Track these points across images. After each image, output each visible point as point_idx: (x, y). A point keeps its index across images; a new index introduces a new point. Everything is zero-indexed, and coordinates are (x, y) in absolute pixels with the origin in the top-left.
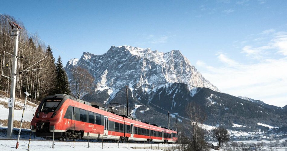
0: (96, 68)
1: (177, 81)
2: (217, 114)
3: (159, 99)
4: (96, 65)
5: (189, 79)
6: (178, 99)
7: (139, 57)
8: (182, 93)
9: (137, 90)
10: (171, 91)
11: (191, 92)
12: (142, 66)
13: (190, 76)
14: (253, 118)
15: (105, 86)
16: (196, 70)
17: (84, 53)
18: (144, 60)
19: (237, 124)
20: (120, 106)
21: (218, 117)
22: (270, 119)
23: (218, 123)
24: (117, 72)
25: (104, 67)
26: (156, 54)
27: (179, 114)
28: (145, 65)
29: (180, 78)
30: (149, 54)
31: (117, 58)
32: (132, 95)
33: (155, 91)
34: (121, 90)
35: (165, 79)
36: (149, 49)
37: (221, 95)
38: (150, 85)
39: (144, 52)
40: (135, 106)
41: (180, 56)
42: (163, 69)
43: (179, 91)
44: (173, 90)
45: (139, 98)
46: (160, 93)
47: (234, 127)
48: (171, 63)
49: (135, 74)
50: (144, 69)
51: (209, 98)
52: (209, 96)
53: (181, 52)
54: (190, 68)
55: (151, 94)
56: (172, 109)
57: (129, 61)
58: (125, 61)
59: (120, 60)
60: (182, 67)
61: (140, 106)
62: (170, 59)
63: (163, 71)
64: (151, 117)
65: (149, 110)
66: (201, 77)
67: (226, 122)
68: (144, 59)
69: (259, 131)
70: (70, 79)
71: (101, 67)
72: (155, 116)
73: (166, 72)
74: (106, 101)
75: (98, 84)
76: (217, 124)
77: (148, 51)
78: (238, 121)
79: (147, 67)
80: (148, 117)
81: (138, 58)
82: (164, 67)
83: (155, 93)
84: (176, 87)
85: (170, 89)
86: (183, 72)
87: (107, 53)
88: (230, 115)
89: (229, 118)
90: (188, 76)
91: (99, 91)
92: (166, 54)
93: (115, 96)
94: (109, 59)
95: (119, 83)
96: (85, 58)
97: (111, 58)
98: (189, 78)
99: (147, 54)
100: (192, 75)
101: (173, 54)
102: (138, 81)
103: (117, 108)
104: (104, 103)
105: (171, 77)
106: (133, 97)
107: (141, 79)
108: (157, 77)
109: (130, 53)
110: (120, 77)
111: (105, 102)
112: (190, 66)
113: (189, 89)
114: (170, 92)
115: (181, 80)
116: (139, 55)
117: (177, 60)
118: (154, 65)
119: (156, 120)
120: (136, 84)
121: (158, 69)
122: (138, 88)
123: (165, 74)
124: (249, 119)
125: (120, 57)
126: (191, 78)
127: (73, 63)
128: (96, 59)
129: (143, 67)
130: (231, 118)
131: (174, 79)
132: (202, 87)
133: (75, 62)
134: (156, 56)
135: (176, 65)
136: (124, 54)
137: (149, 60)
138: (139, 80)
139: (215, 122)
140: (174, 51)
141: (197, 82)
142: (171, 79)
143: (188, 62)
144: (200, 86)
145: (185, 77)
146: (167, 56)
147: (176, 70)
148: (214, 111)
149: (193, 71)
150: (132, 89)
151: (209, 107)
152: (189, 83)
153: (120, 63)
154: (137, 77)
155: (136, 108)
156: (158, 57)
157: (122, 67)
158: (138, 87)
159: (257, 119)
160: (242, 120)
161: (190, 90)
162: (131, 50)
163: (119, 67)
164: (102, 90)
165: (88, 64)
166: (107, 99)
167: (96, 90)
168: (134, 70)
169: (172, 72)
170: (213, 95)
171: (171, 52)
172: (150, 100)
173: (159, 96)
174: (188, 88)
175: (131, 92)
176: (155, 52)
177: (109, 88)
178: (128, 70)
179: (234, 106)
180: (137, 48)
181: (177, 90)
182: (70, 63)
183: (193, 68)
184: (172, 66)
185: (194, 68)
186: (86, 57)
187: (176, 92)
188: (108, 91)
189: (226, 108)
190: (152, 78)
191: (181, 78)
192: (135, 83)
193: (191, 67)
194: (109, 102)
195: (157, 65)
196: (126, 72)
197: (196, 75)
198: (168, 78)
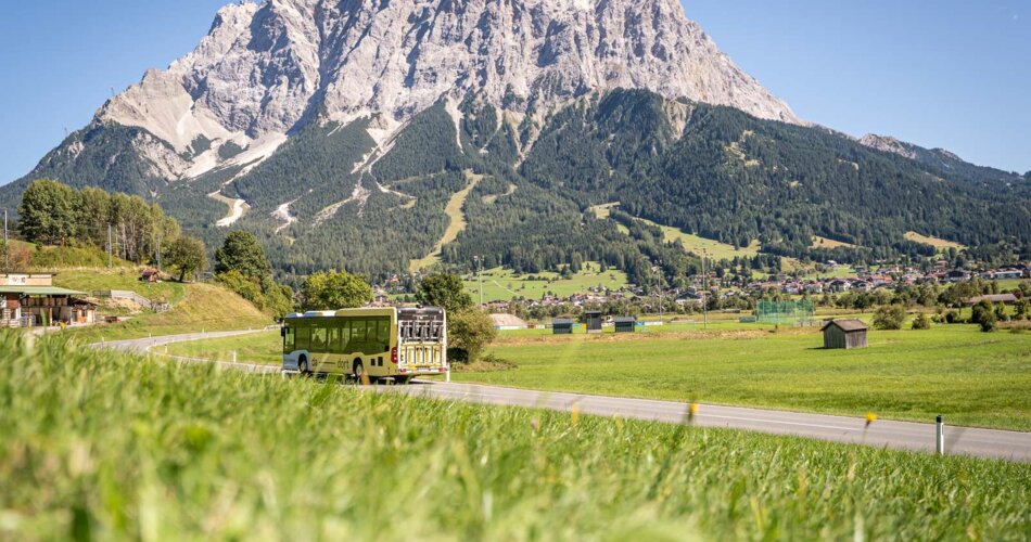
1: (626, 83)
2: (761, 204)
5: (673, 74)
9: (476, 119)
10: (602, 119)
11: (674, 124)
13: (679, 63)
14: (890, 213)
15: (359, 108)
16: (705, 37)
19: (827, 238)
20: (410, 180)
21: (761, 216)
22: (951, 219)
23: (760, 234)
27: (623, 206)
29: (637, 69)
32: (458, 136)
33: (542, 123)
34: (415, 119)
35: (581, 77)
37: (780, 134)
38: (526, 98)
40: (465, 177)
42: (575, 39)
45: (483, 151)
46: (559, 131)
47: (813, 247)
51: (734, 146)
52: (737, 137)
54: (679, 32)
55: (528, 132)
59: (410, 4)
61: (484, 179)
63: (573, 44)
64: (522, 217)
65: (515, 192)
67: (787, 232)
71: (340, 32)
72: (536, 214)
74: (361, 164)
75: (332, 99)
76: (757, 238)
78: (833, 227)
80: (508, 219)
82: (581, 29)
83: (541, 129)
84: (619, 105)
85: (599, 113)
86: (653, 47)
88: (808, 207)
89: (802, 216)
90: (670, 62)
91: (333, 124)
93: (393, 143)
98: (673, 68)
100: (687, 58)
102: (478, 85)
103: (399, 188)
104: (353, 171)
105: (605, 65)
106: (459, 144)
107: (490, 76)
111: (357, 166)
112: (679, 24)
113: (669, 110)
115: (642, 79)
120: (474, 95)
122: (478, 113)
123: (582, 58)
124: (874, 218)
126: (682, 71)
127: (235, 21)
129: (498, 31)
130: (808, 218)
131: (613, 74)
133: (243, 14)
135: (627, 22)
137: (521, 5)
138: (485, 84)
139: (746, 233)
141: (706, 82)
142: (605, 76)
143: (674, 5)
144: (718, 101)
145: (658, 67)
147: (624, 42)
148: (752, 192)
149: (689, 41)
150: (457, 116)
151: (731, 176)
152: (671, 90)
155: (470, 186)
158: (479, 106)
159: (901, 220)
160: (846, 225)
161: (670, 116)
164: (345, 119)
166: (366, 157)
167: (323, 122)
169: (612, 47)
170: (750, 133)
172: (522, 156)
173: (556, 141)
174: (663, 108)
175: (454, 129)
177: (373, 116)
179: (824, 173)
181: (622, 117)
182: (225, 19)
183: (693, 28)
184: (613, 21)
185: (697, 30)
188: (370, 125)
189: (793, 180)
190: (533, 74)
191: (642, 71)
192: (468, 94)
193: (683, 26)
194: (371, 167)
195: (551, 22)
197: (700, 59)
198: (592, 73)
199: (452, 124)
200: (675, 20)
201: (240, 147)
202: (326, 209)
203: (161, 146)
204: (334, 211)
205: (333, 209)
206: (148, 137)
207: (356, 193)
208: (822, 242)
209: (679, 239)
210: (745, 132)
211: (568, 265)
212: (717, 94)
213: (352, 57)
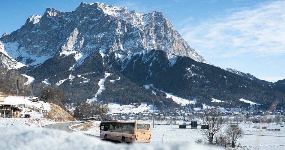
0: (62, 27)
1: (156, 48)
2: (196, 87)
3: (134, 67)
4: (62, 25)
5: (170, 46)
6: (154, 68)
7: (114, 17)
8: (160, 62)
9: (109, 56)
10: (148, 58)
11: (170, 61)
12: (117, 28)
13: (172, 43)
14: (236, 93)
15: (72, 50)
16: (180, 36)
17: (48, 9)
18: (119, 22)
19: (217, 99)
20: (87, 74)
21: (196, 91)
22: (254, 95)
23: (196, 96)
24: (87, 34)
25: (71, 27)
26: (134, 16)
27: (154, 85)
28: (120, 28)
29: (159, 44)
30: (126, 15)
31: (88, 17)
32: (103, 61)
33: (130, 59)
34: (90, 55)
35: (142, 45)
36: (126, 8)
37: (203, 66)
38: (125, 50)
39: (120, 11)
40: (105, 74)
41: (162, 19)
42: (141, 34)
43: (157, 59)
44: (150, 58)
45: (111, 66)
46: (135, 61)
47: (212, 102)
48: (150, 27)
49: (108, 38)
50: (119, 32)
51: (189, 69)
52: (190, 66)
53: (163, 14)
54: (172, 34)
55: (125, 61)
56: (147, 79)
57: (102, 22)
58: (97, 22)
59: (91, 19)
60: (164, 32)
61: (111, 75)
62: (150, 21)
63: (140, 35)
64: (122, 87)
65: (120, 79)
66: (185, 44)
67: (205, 96)
68: (119, 20)
69: (238, 108)
70: (30, 39)
71: (68, 26)
72: (126, 86)
73: (144, 37)
74: (72, 68)
75: (64, 47)
76: (195, 98)
77: (125, 11)
78: (218, 96)
79: (122, 29)
80: (118, 88)
81: (113, 19)
82: (142, 31)
83: (130, 61)
84: (154, 54)
85: (147, 57)
86: (164, 37)
87: (76, 10)
88: (211, 89)
89: (209, 92)
90: (169, 43)
91: (64, 55)
92: (146, 16)
93: (83, 62)
94: (78, 18)
95: (88, 47)
96: (49, 14)
97: (80, 16)
98: (170, 44)
99: (124, 14)
100: (174, 41)
101: (154, 15)
102: (110, 46)
103: (84, 76)
104: (69, 70)
105: (149, 42)
106: (103, 63)
107: (114, 43)
108: (133, 43)
109: (103, 12)
110: (90, 41)
111: (71, 68)
113: (169, 57)
114: (147, 60)
115: (160, 47)
116: (114, 15)
117: (158, 23)
118: (130, 28)
119: (127, 91)
120: (109, 49)
121: (134, 32)
122: (110, 54)
123: (143, 40)
124: (231, 93)
125: (91, 16)
126: (173, 46)
127: (34, 20)
128: (62, 17)
129: (117, 30)
130: (211, 92)
131: (152, 45)
133: (37, 19)
134: (134, 17)
135: (157, 29)
136: (96, 13)
137: (125, 22)
138: (112, 45)
139: (192, 96)
140: (155, 12)
141: (180, 49)
142: (150, 46)
143: (171, 26)
145: (166, 44)
146: (147, 18)
147: (155, 35)
148: (193, 83)
149: (175, 37)
150: (103, 55)
151: (187, 78)
152: (170, 51)
153: (90, 23)
154: (110, 41)
155: (106, 77)
156: (136, 19)
157: (93, 28)
158: (110, 52)
159: (239, 95)
160: (222, 95)
161: (169, 59)
162: (105, 9)
163: (90, 28)
164: (68, 54)
165: (52, 23)
166: (73, 66)
167: (61, 54)
168: (106, 33)
169: (152, 37)
170: (194, 65)
171: (152, 13)
172: (123, 68)
173: (134, 64)
174: (167, 56)
175: (102, 59)
176: (133, 12)
177: (77, 53)
178: (100, 32)
179: (216, 79)
180: (112, 7)
181: (155, 58)
182: (31, 20)
183: (176, 33)
184: (152, 30)
185: (178, 33)
186: (51, 14)
187: (154, 60)
188: (75, 56)
189: (207, 80)
190: (128, 43)
191: (161, 45)
192: (107, 48)
193: (174, 32)
194: (75, 69)
195: (134, 28)
196: (98, 34)
197: (178, 42)
198: (145, 44)
199: (101, 57)
200: (171, 30)
201: (33, 60)
202: (60, 81)
203: (7, 58)
204: (63, 82)
205: (62, 81)
206: (3, 55)
207: (70, 77)
208: (215, 100)
209: (171, 97)
210: (192, 65)
211: (137, 103)
212: (183, 53)
213: (71, 34)
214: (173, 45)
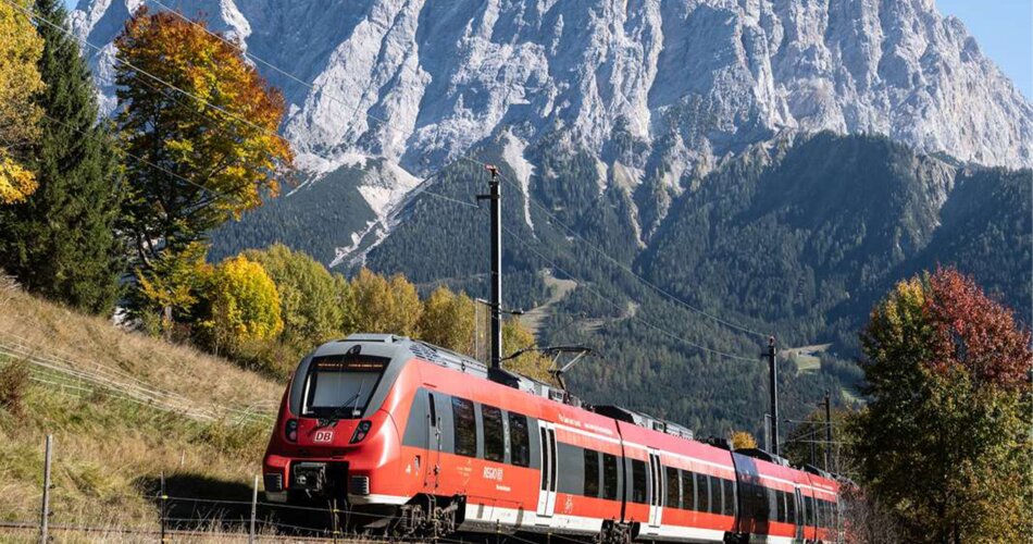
1: (834, 122)
12: (600, 13)
13: (931, 91)
15: (344, 148)
16: (975, 48)
29: (855, 99)
32: (526, 207)
35: (755, 109)
38: (653, 142)
40: (542, 284)
42: (743, 39)
45: (574, 236)
54: (930, 36)
60: (878, 26)
61: (577, 288)
63: (740, 49)
65: (637, 316)
66: (1006, 98)
73: (764, 60)
74: (347, 249)
75: (298, 131)
82: (752, 22)
86: (883, 60)
100: (945, 83)
106: (529, 221)
107: (588, 100)
111: (341, 253)
112: (929, 20)
115: (864, 116)
120: (558, 134)
122: (566, 166)
126: (938, 106)
129: (602, 23)
132: (1017, 167)
141: (980, 128)
144: (1001, 163)
149: (949, 52)
150: (524, 171)
152: (920, 138)
155: (551, 299)
158: (567, 154)
164: (319, 168)
166: (355, 238)
172: (647, 249)
174: (912, 171)
175: (520, 193)
177: (370, 163)
183: (953, 30)
185: (961, 32)
188: (364, 179)
193: (939, 25)
194: (363, 255)
195: (699, 8)
197: (970, 86)
198: (772, 102)
199: (517, 183)
200: (920, 14)
212: (998, 150)
213: (334, 56)
214: (942, 103)
